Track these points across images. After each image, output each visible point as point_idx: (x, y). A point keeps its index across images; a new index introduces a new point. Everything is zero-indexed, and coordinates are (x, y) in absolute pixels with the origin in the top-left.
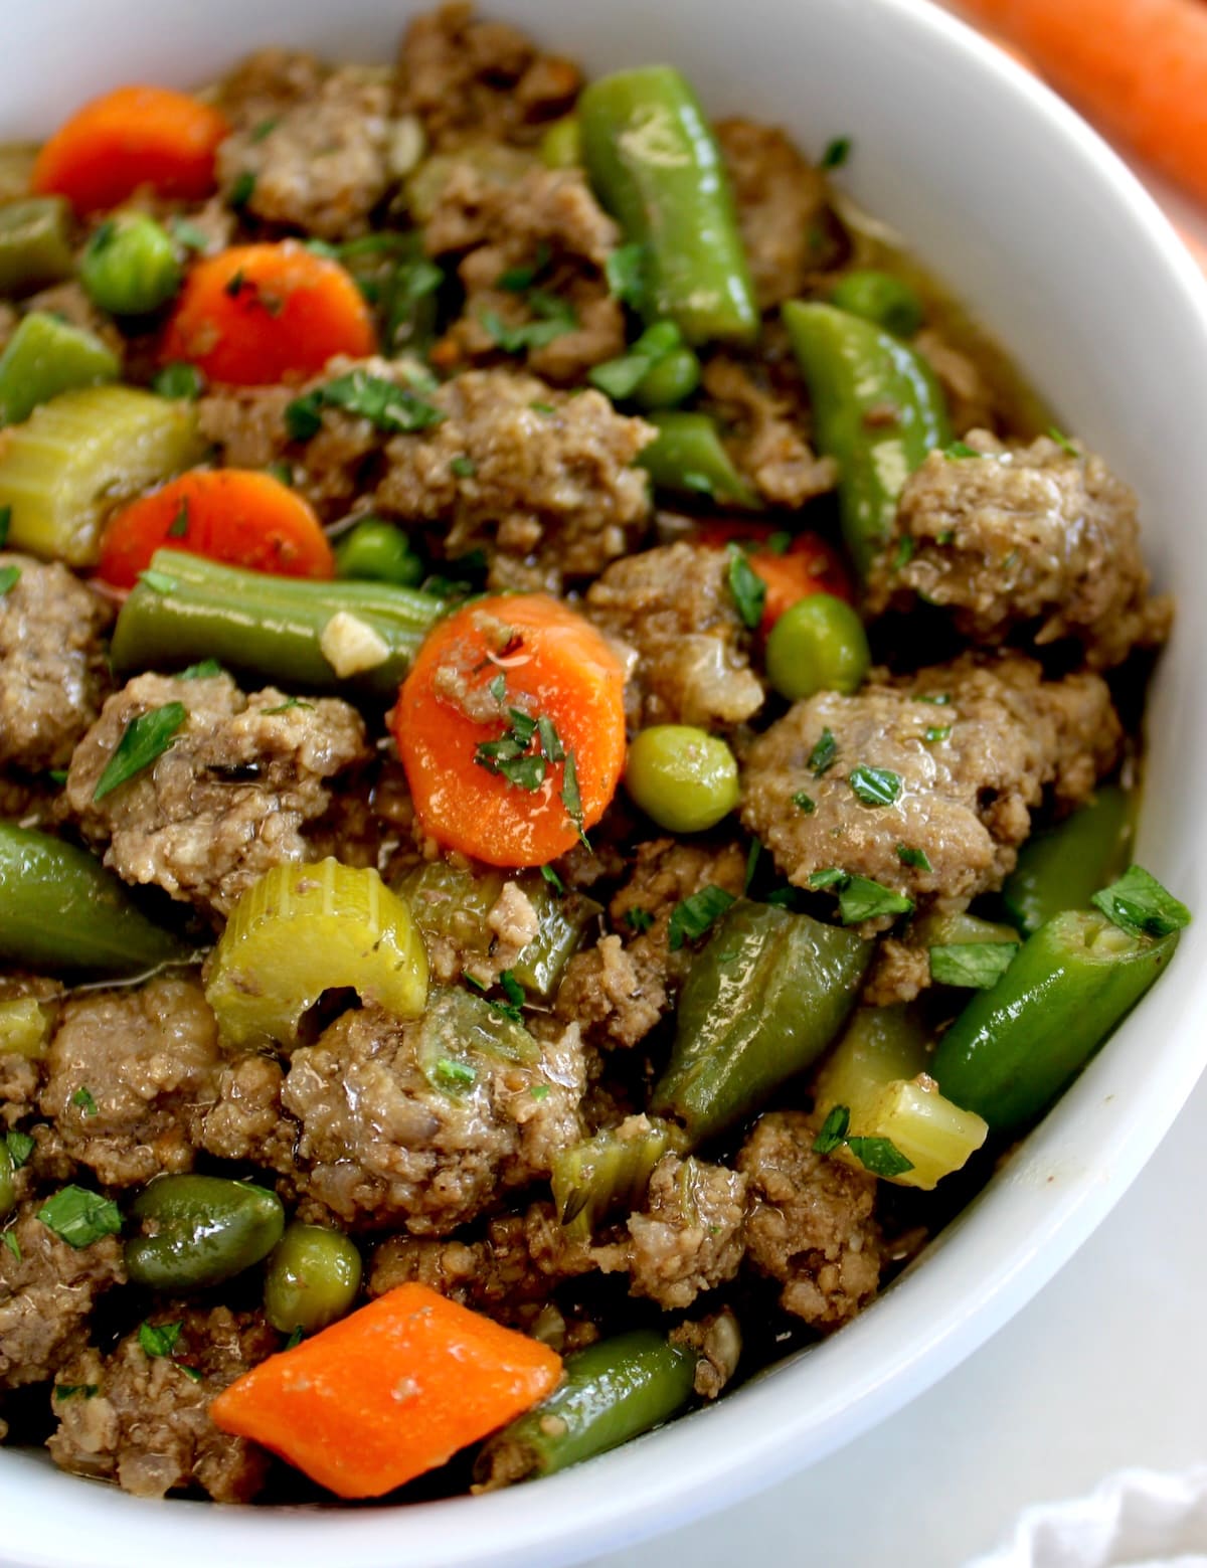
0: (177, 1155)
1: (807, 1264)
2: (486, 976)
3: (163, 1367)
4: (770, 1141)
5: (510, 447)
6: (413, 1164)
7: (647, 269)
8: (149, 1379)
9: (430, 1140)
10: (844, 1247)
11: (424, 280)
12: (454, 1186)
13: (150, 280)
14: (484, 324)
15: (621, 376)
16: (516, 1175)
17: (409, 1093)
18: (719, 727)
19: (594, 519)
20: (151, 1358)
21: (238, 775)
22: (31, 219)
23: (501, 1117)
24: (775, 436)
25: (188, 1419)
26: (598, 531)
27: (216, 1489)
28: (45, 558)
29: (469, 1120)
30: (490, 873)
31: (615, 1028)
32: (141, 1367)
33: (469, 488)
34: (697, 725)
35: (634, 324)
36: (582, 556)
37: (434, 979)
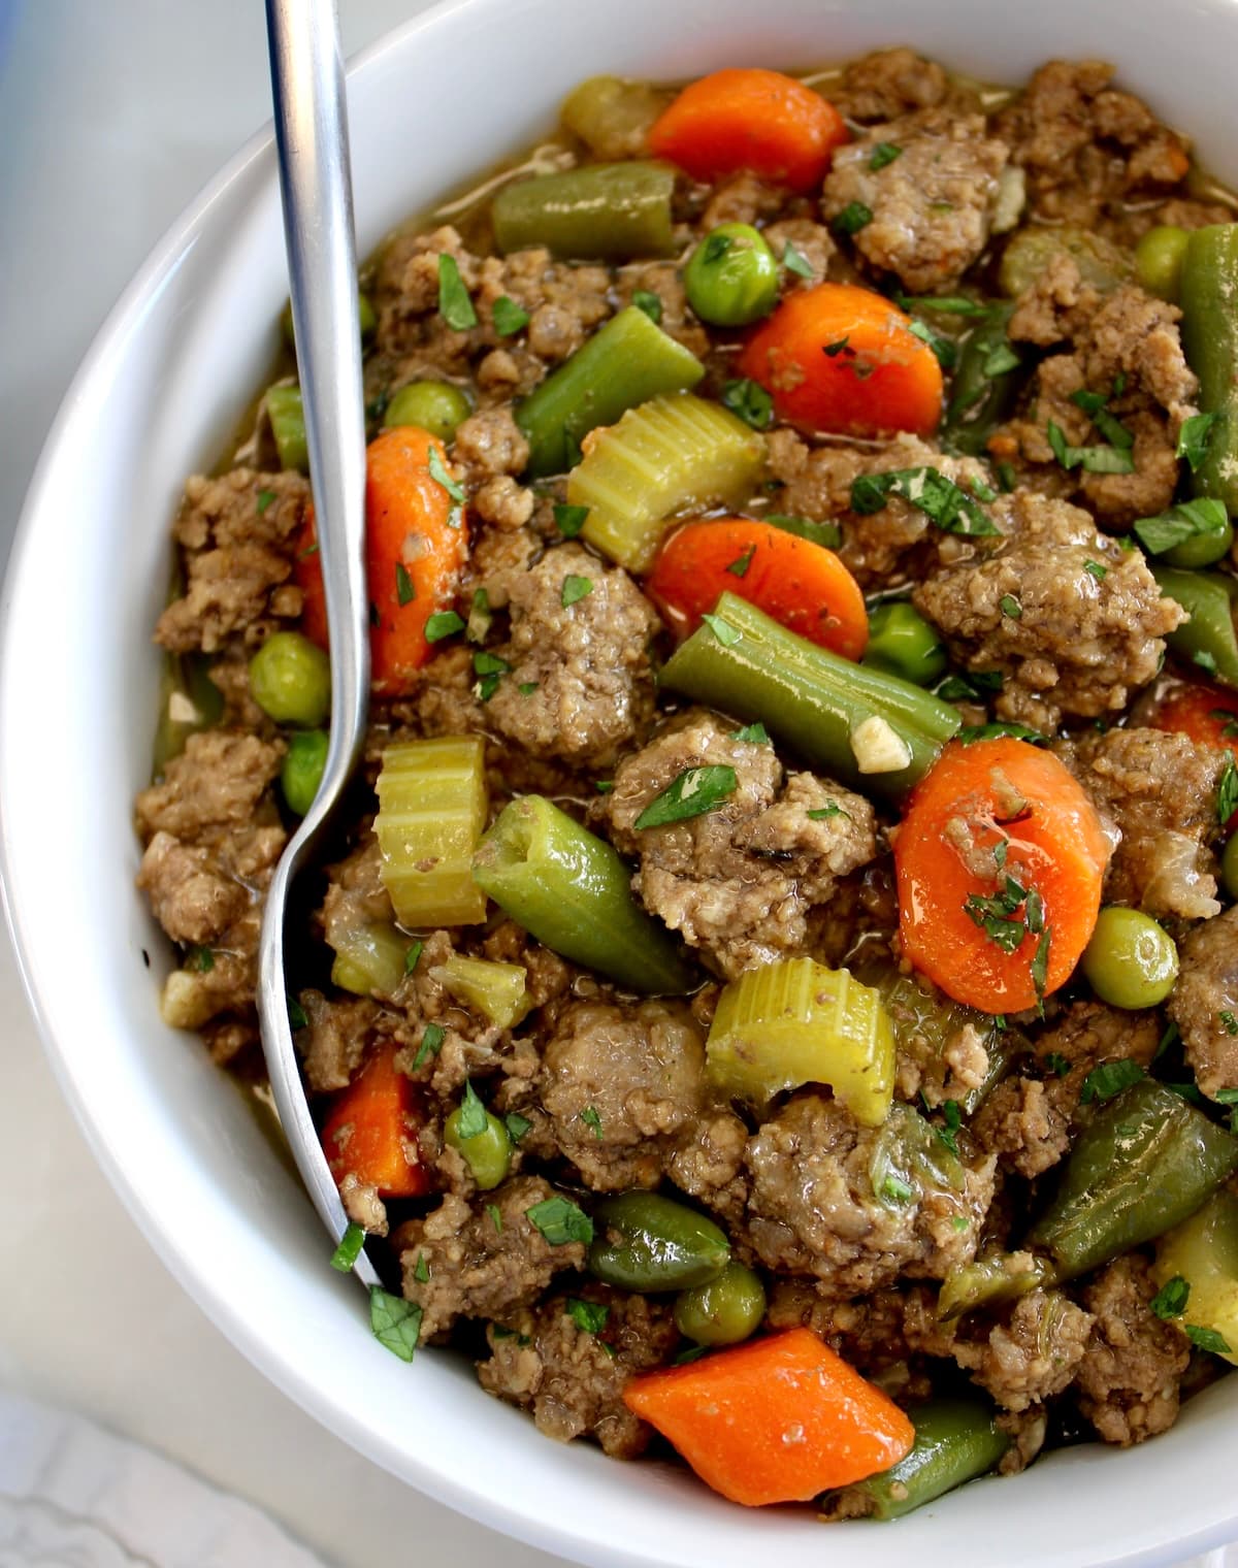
0: (652, 1178)
1: (1125, 1400)
2: (934, 1097)
3: (587, 1342)
4: (1118, 1287)
5: (1057, 603)
6: (841, 1252)
7: (1212, 437)
8: (575, 1347)
9: (860, 1238)
10: (1158, 1394)
11: (1002, 361)
12: (866, 1275)
14: (1044, 431)
15: (1160, 535)
16: (918, 1273)
17: (854, 1196)
19: (1108, 676)
20: (579, 1330)
21: (775, 859)
23: (920, 1232)
25: (598, 1387)
26: (1108, 686)
27: (610, 1445)
29: (899, 1227)
31: (1022, 1161)
32: (569, 1333)
33: (1010, 627)
34: (1154, 914)
35: (1186, 485)
36: (1086, 702)
37: (899, 1094)
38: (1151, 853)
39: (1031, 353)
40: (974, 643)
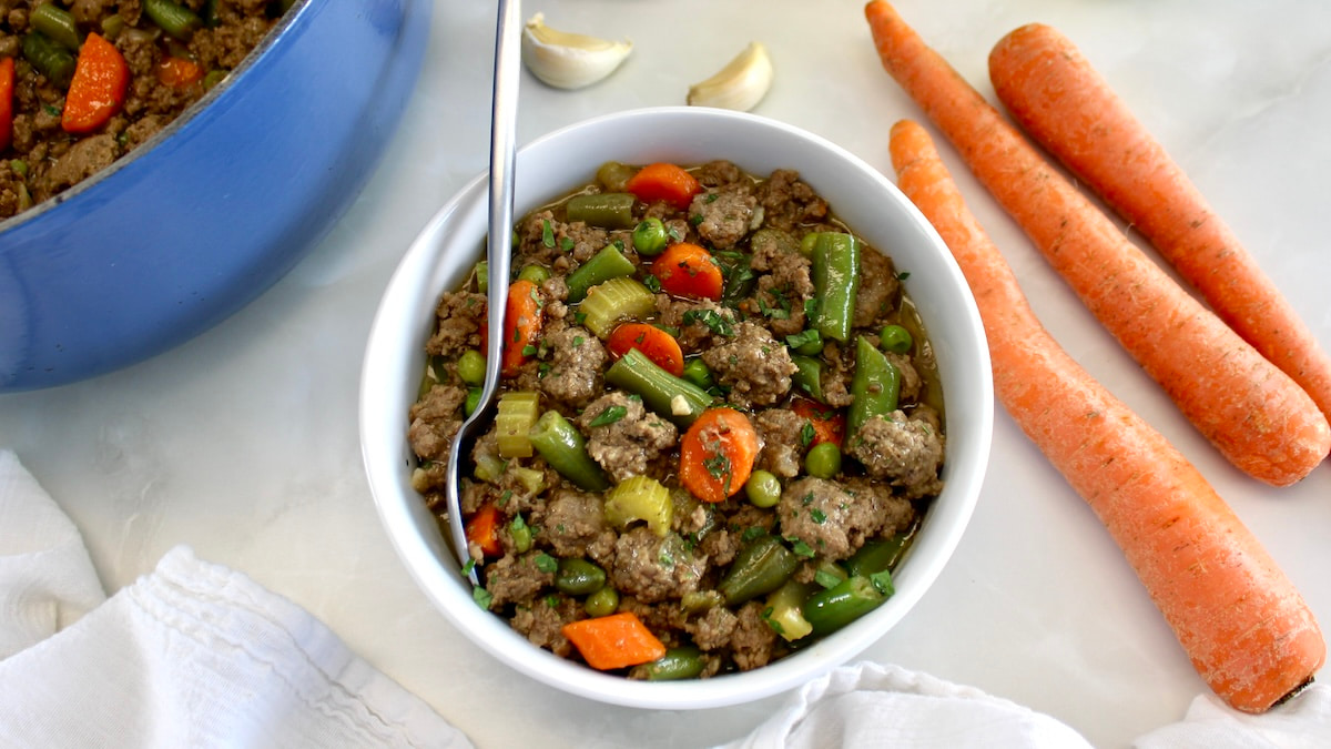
1: (747, 650)
2: (685, 530)
3: (551, 610)
4: (749, 610)
5: (750, 360)
6: (645, 581)
7: (817, 308)
8: (547, 612)
9: (652, 576)
11: (746, 276)
12: (654, 591)
13: (655, 246)
14: (759, 302)
15: (794, 341)
16: (673, 594)
17: (652, 560)
18: (781, 478)
19: (769, 390)
20: (549, 606)
21: (637, 440)
22: (622, 203)
23: (675, 577)
24: (837, 382)
25: (554, 628)
26: (769, 393)
27: (555, 650)
28: (592, 334)
29: (666, 574)
30: (696, 500)
31: (718, 559)
32: (545, 609)
33: (733, 368)
34: (774, 474)
35: (807, 324)
36: (761, 400)
37: (672, 527)
38: (776, 453)
39: (757, 273)
40: (721, 373)
